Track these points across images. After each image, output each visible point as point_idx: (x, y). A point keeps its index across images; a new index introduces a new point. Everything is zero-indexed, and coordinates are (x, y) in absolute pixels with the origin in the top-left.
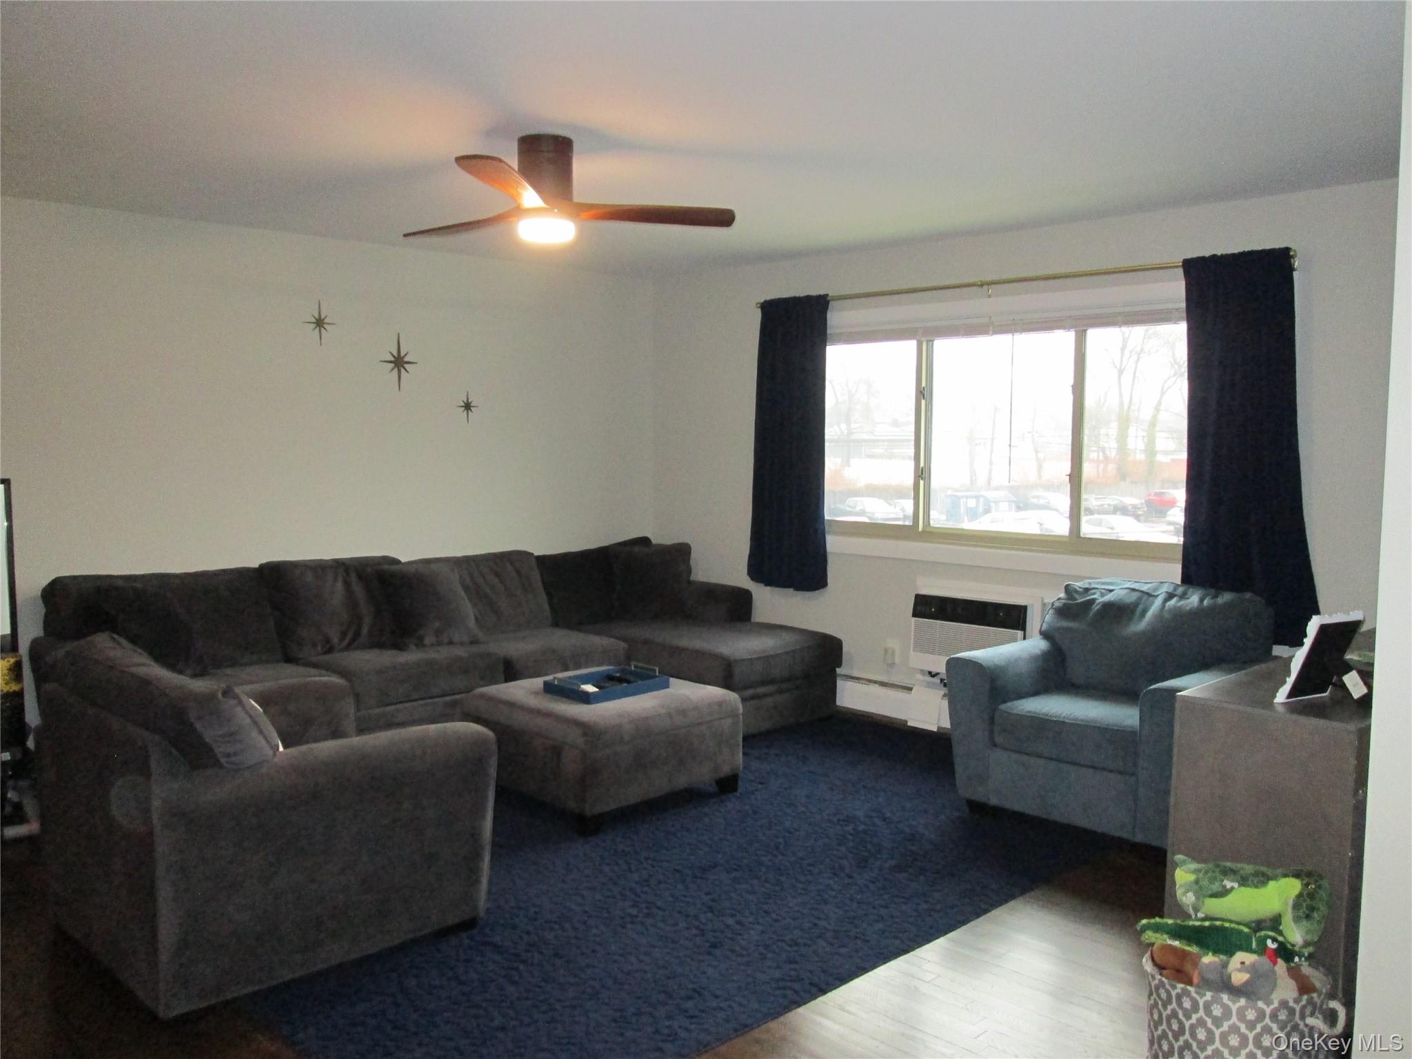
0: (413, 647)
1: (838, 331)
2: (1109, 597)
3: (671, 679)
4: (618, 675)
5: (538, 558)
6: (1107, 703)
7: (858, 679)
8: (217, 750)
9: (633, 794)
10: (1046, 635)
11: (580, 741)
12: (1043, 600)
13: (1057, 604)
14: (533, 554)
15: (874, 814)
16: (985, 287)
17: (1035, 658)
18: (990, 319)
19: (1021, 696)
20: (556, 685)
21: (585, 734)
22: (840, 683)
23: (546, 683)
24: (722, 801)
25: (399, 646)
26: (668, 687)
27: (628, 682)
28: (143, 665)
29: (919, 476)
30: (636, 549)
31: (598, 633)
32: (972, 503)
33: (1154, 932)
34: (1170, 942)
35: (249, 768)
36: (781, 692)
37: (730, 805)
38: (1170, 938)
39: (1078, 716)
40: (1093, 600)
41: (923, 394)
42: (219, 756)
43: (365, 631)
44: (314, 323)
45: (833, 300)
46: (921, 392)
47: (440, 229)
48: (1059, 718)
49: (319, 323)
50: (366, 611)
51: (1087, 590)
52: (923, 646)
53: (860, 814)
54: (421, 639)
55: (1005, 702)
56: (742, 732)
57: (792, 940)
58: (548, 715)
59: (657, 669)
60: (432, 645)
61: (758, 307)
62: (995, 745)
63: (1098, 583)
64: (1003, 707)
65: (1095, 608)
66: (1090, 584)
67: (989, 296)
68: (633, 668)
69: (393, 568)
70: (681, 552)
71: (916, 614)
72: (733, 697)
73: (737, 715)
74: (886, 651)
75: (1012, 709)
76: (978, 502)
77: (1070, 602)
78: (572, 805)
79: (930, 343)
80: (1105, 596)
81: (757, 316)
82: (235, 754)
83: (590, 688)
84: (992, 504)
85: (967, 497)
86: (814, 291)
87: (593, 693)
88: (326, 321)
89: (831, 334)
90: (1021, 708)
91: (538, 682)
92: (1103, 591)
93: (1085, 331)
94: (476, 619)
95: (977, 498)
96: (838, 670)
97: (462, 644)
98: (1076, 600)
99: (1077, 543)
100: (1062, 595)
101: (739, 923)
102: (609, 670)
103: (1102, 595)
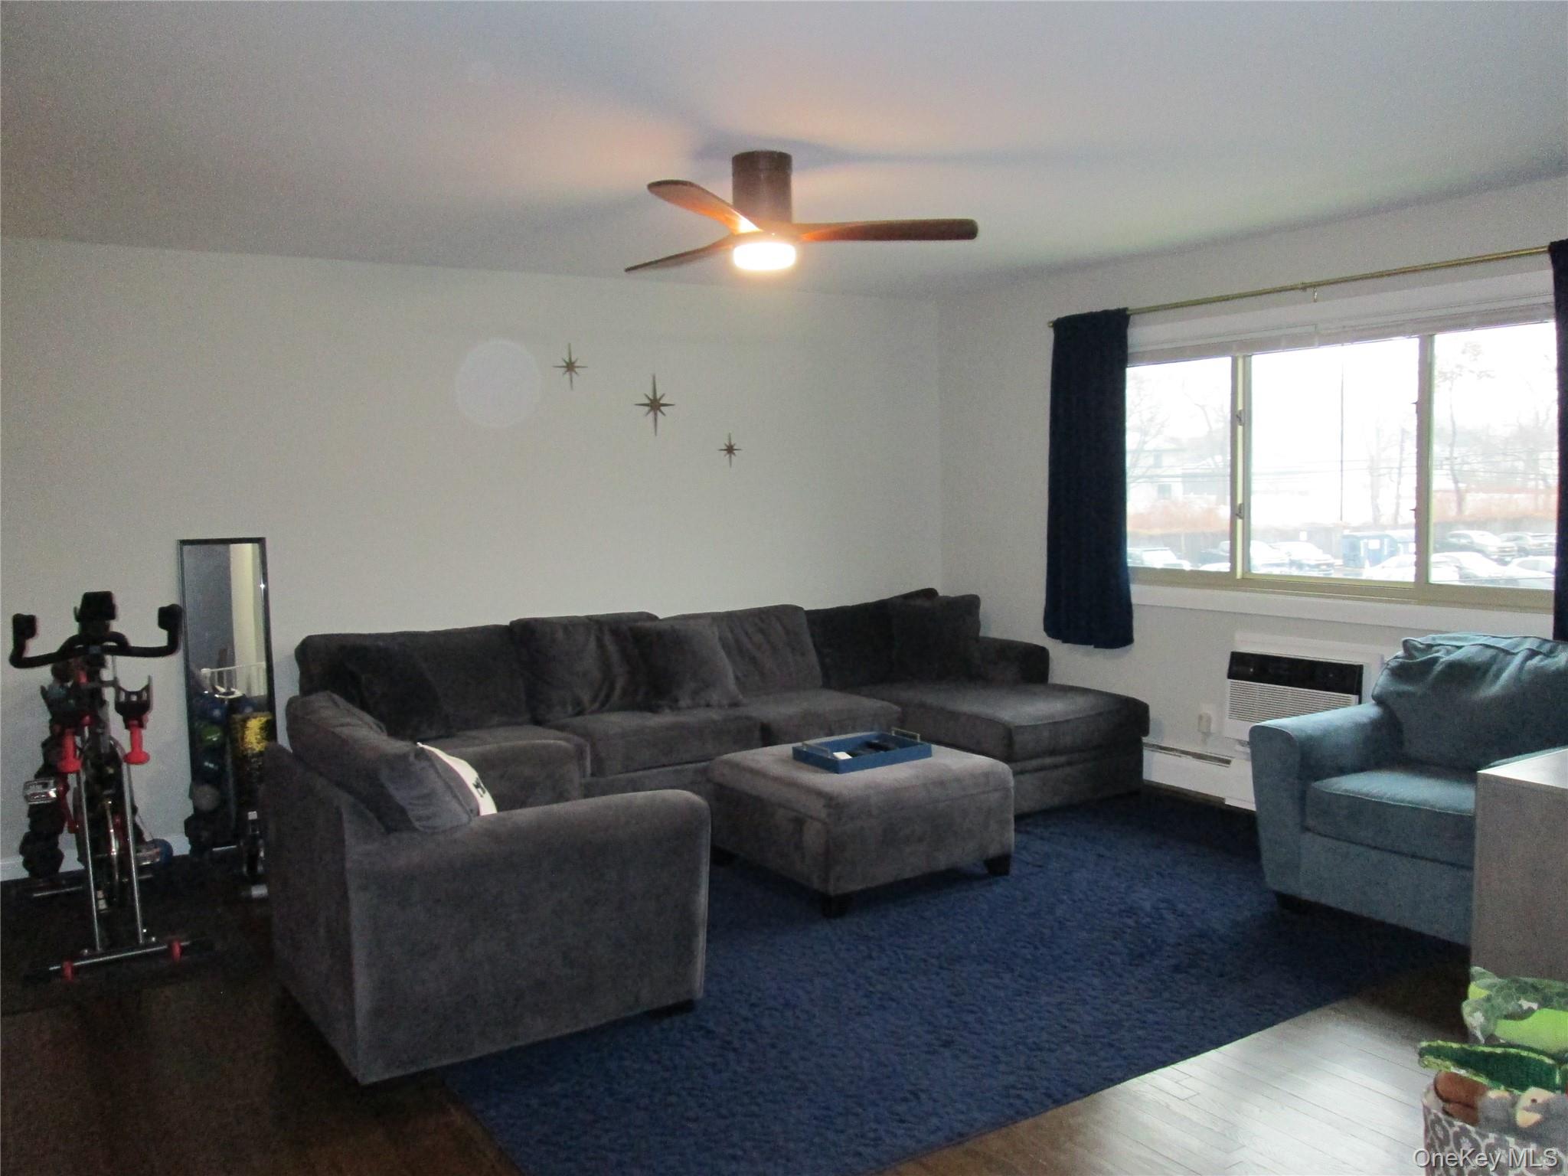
0: (667, 711)
1: (1141, 349)
2: (1456, 655)
3: (935, 747)
4: (876, 741)
5: (809, 613)
6: (1439, 781)
7: (1172, 750)
8: (411, 814)
9: (884, 873)
10: (1379, 700)
11: (823, 814)
12: (1382, 658)
13: (1393, 664)
14: (801, 609)
15: (1162, 905)
16: (1310, 291)
17: (1360, 727)
18: (1316, 328)
19: (1342, 771)
20: (805, 752)
21: (827, 806)
22: (1147, 754)
23: (796, 751)
24: (990, 884)
25: (654, 709)
26: (931, 756)
27: (886, 749)
28: (348, 724)
29: (1237, 515)
30: (919, 602)
31: (868, 696)
32: (1374, 545)
33: (1435, 1058)
34: (1453, 1070)
35: (444, 832)
36: (1069, 764)
37: (998, 889)
38: (1454, 1066)
39: (1405, 797)
40: (1435, 660)
41: (1240, 418)
42: (413, 820)
43: (618, 692)
44: (564, 367)
45: (1135, 314)
46: (1237, 416)
47: (656, 262)
48: (1381, 799)
49: (570, 367)
50: (620, 670)
51: (1430, 646)
52: (1238, 712)
53: (1147, 906)
54: (676, 701)
55: (1317, 779)
56: (1013, 809)
57: (1034, 1043)
58: (793, 784)
59: (919, 735)
60: (689, 708)
61: (1049, 327)
62: (1306, 829)
63: (1445, 638)
64: (1317, 784)
65: (1438, 668)
66: (1434, 639)
67: (1315, 301)
68: (894, 735)
69: (648, 624)
70: (969, 605)
71: (1232, 675)
72: (1002, 767)
73: (1007, 790)
74: (1201, 718)
75: (1326, 788)
76: (1382, 544)
77: (1407, 661)
78: (816, 884)
79: (1247, 359)
80: (1451, 653)
81: (1048, 338)
82: (428, 818)
83: (842, 756)
84: (1399, 545)
85: (1369, 538)
86: (1112, 305)
87: (844, 761)
88: (576, 364)
89: (1132, 353)
90: (1336, 787)
91: (786, 749)
92: (1450, 648)
93: (1432, 336)
94: (737, 678)
95: (1381, 538)
96: (1145, 740)
97: (720, 706)
98: (1415, 658)
99: (1423, 591)
100: (1400, 652)
101: (980, 1021)
102: (868, 736)
103: (1448, 652)
